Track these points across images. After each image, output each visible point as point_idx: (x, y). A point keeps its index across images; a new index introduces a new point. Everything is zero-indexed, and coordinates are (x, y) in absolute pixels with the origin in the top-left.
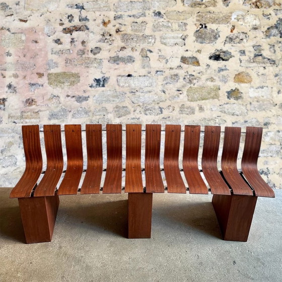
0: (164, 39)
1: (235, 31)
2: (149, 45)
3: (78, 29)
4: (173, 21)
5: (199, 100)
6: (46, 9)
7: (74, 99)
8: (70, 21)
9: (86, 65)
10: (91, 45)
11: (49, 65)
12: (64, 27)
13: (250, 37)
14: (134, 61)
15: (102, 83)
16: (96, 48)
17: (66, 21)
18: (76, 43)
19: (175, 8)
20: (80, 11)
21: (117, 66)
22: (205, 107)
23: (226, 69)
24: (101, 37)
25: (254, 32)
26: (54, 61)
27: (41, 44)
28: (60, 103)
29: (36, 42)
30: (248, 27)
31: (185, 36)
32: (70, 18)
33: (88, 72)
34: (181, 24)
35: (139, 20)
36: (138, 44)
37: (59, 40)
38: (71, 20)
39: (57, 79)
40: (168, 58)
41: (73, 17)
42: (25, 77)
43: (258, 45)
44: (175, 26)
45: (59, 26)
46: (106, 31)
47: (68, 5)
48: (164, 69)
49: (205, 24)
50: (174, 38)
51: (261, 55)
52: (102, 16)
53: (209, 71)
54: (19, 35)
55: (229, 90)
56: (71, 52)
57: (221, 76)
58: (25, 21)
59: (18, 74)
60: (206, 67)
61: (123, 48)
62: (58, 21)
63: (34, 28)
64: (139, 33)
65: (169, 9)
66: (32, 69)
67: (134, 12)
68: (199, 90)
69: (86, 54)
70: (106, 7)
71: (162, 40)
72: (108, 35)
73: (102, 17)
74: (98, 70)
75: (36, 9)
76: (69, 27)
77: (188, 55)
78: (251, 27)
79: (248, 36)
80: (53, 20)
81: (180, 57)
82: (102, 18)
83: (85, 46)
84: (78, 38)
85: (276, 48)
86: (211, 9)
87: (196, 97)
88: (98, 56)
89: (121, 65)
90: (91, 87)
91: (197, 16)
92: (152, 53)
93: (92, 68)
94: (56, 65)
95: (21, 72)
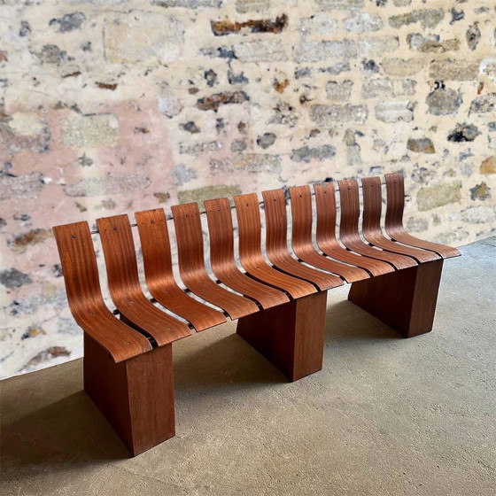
0: (381, 110)
1: (484, 92)
2: (358, 123)
3: (228, 99)
4: (394, 77)
5: (434, 207)
6: (154, 59)
8: (210, 84)
9: (251, 170)
10: (257, 130)
12: (200, 95)
14: (334, 154)
16: (267, 134)
17: (202, 84)
18: (227, 128)
19: (396, 54)
20: (229, 63)
21: (306, 166)
22: (441, 217)
23: (470, 155)
24: (274, 112)
26: (187, 168)
27: (155, 135)
29: (144, 131)
31: (414, 104)
32: (209, 77)
33: (255, 182)
34: (406, 82)
35: (340, 78)
36: (339, 123)
37: (192, 123)
38: (213, 81)
40: (388, 144)
41: (215, 75)
42: (129, 206)
44: (398, 87)
45: (187, 95)
46: (283, 100)
47: (202, 50)
48: (383, 162)
49: (442, 82)
50: (396, 108)
52: (272, 70)
53: (447, 160)
54: (103, 119)
55: (473, 186)
56: (220, 146)
57: (463, 166)
58: (113, 87)
59: (113, 199)
60: (442, 154)
61: (314, 132)
62: (186, 85)
63: (135, 101)
64: (340, 103)
65: (387, 55)
66: (143, 187)
67: (330, 63)
68: (433, 192)
69: (248, 148)
70: (279, 52)
71: (379, 113)
72: (287, 108)
73: (272, 73)
74: (274, 175)
75: (134, 59)
76: (209, 96)
77: (417, 135)
80: (173, 83)
81: (406, 140)
82: (272, 77)
83: (245, 133)
84: (230, 117)
86: (451, 54)
87: (429, 202)
88: (271, 150)
89: (314, 162)
91: (431, 68)
92: (362, 137)
93: (263, 174)
94: (193, 174)
95: (119, 195)
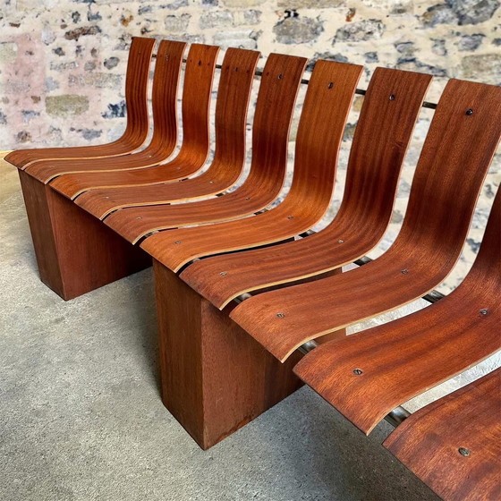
0: (219, 39)
3: (85, 32)
4: (235, 9)
6: (43, 7)
7: (80, 134)
8: (75, 21)
9: (97, 85)
10: (105, 55)
11: (47, 85)
12: (67, 30)
13: (388, 28)
15: (120, 111)
16: (112, 58)
17: (69, 22)
18: (83, 53)
20: (89, 6)
24: (119, 41)
25: (398, 18)
26: (54, 80)
27: (37, 56)
28: (62, 139)
29: (31, 53)
30: (384, 9)
31: (258, 34)
32: (75, 17)
33: (100, 95)
34: (250, 13)
35: (178, 13)
37: (60, 49)
38: (77, 19)
39: (57, 105)
41: (79, 15)
42: (17, 103)
43: (406, 41)
44: (239, 17)
45: (59, 30)
46: (127, 32)
49: (294, 10)
50: (236, 37)
51: (413, 60)
52: (121, 10)
54: (11, 44)
56: (77, 66)
58: (17, 26)
59: (8, 98)
62: (60, 23)
63: (29, 34)
64: (177, 33)
66: (26, 91)
69: (97, 68)
72: (130, 38)
74: (115, 91)
75: (31, 8)
76: (73, 30)
78: (390, 9)
79: (385, 26)
80: (52, 22)
82: (120, 14)
83: (96, 57)
84: (86, 45)
85: (449, 45)
88: (115, 71)
90: (104, 116)
93: (106, 89)
94: (57, 85)
95: (12, 95)
